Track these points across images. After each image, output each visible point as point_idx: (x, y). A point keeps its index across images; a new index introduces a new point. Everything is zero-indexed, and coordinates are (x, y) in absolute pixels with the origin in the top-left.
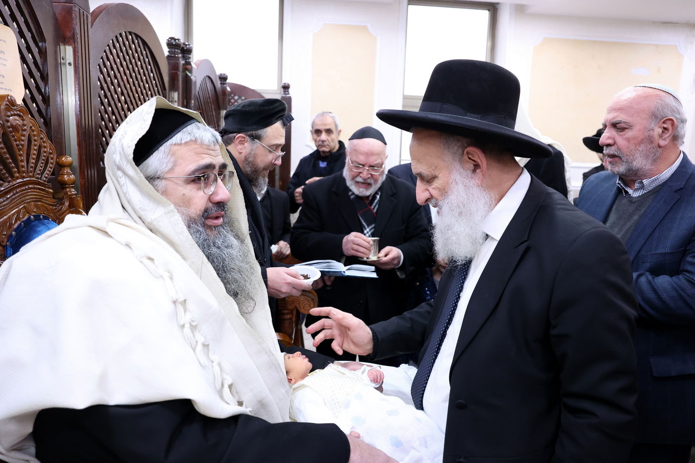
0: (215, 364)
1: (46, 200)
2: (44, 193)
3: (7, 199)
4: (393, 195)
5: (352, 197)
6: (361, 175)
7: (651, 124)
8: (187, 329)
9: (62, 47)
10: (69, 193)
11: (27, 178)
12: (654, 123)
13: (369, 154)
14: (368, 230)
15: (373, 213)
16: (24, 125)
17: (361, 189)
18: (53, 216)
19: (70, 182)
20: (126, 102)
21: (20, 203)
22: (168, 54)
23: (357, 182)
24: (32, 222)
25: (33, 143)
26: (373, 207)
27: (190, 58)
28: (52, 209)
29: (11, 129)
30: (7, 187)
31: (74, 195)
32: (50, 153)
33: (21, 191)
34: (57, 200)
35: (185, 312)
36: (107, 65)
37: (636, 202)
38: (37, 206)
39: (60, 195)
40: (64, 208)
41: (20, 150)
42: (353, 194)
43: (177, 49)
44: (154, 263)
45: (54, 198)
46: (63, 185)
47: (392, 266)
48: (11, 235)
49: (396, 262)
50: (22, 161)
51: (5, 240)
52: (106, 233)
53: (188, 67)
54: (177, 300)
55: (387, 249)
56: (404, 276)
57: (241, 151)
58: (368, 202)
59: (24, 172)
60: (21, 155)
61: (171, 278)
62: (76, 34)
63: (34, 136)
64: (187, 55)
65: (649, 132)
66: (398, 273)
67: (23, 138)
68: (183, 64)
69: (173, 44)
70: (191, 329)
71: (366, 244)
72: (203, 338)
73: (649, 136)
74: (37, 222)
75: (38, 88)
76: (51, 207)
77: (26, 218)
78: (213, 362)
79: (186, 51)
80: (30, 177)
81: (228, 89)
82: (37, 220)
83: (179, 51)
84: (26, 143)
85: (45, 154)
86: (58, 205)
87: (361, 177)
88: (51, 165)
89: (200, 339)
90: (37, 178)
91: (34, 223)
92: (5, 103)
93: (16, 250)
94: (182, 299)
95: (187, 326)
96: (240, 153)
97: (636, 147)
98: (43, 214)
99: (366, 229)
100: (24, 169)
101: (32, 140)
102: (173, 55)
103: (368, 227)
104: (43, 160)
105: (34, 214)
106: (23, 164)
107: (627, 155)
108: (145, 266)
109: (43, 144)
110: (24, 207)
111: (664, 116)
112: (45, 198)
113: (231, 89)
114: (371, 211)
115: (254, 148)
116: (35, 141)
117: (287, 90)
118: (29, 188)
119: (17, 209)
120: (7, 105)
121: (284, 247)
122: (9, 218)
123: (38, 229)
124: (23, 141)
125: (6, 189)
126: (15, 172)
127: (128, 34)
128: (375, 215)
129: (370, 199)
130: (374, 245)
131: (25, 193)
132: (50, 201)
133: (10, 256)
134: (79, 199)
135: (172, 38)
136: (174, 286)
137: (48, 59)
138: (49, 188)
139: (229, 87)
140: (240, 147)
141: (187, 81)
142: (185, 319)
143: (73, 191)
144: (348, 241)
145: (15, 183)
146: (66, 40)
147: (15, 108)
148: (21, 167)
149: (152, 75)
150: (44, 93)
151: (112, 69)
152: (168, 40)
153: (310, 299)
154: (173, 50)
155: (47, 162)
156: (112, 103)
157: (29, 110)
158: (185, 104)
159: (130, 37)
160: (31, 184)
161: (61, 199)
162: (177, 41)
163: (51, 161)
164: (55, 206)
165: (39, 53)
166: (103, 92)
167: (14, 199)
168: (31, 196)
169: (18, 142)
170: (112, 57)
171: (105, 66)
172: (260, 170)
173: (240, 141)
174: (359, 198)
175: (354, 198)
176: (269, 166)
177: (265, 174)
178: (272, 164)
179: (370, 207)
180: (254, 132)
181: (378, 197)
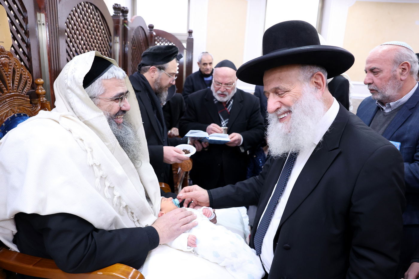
2: (24, 101)
4: (241, 102)
5: (216, 102)
6: (220, 89)
7: (394, 67)
8: (98, 180)
9: (38, 14)
10: (42, 100)
11: (13, 93)
12: (396, 66)
13: (225, 77)
14: (224, 122)
15: (228, 112)
16: (10, 63)
17: (221, 98)
18: (30, 114)
19: (43, 94)
21: (8, 107)
22: (114, 14)
23: (219, 94)
25: (17, 72)
26: (228, 109)
27: (127, 16)
29: (1, 65)
31: (45, 101)
32: (28, 78)
33: (9, 101)
34: (33, 105)
35: (99, 170)
37: (386, 116)
38: (20, 109)
39: (35, 102)
40: (37, 109)
41: (7, 77)
42: (217, 100)
43: (119, 11)
44: (83, 143)
45: (31, 103)
46: (38, 96)
48: (2, 125)
50: (9, 83)
52: (58, 123)
53: (126, 21)
54: (95, 164)
55: (233, 134)
57: (153, 76)
58: (225, 105)
59: (10, 90)
60: (8, 80)
62: (46, 6)
63: (17, 68)
64: (125, 14)
65: (393, 73)
67: (9, 70)
68: (123, 20)
69: (117, 8)
71: (219, 131)
72: (110, 184)
73: (394, 75)
74: (18, 117)
75: (23, 39)
76: (29, 109)
77: (12, 115)
79: (125, 12)
80: (15, 92)
81: (154, 34)
82: (19, 116)
84: (11, 73)
85: (24, 79)
86: (34, 107)
87: (220, 90)
88: (29, 85)
89: (107, 184)
90: (20, 93)
91: (16, 118)
94: (98, 164)
95: (99, 178)
96: (152, 77)
97: (386, 83)
98: (23, 113)
100: (10, 88)
101: (16, 71)
102: (116, 15)
103: (224, 120)
104: (23, 82)
105: (17, 113)
106: (10, 85)
107: (381, 89)
108: (78, 143)
109: (23, 73)
110: (11, 109)
111: (402, 61)
112: (25, 104)
113: (156, 33)
114: (227, 111)
115: (161, 75)
116: (18, 71)
118: (14, 99)
119: (6, 111)
122: (1, 116)
124: (10, 72)
126: (5, 90)
127: (85, 3)
128: (229, 114)
129: (227, 103)
131: (11, 102)
132: (28, 105)
134: (48, 103)
135: (116, 4)
136: (93, 157)
138: (27, 98)
140: (152, 74)
141: (125, 30)
143: (45, 99)
144: (209, 129)
145: (4, 96)
146: (41, 10)
147: (4, 53)
148: (8, 87)
149: (102, 27)
150: (27, 43)
151: (75, 25)
152: (114, 5)
153: (188, 163)
154: (117, 11)
155: (26, 83)
156: (75, 45)
157: (16, 53)
158: (124, 44)
159: (87, 5)
160: (15, 96)
161: (36, 104)
162: (119, 6)
163: (28, 82)
164: (32, 108)
165: (23, 19)
166: (69, 39)
167: (4, 105)
168: (15, 103)
169: (6, 73)
170: (75, 17)
171: (70, 23)
172: (164, 87)
173: (153, 70)
174: (220, 103)
175: (217, 103)
176: (168, 85)
177: (166, 89)
178: (170, 84)
179: (226, 109)
180: (161, 65)
181: (231, 102)
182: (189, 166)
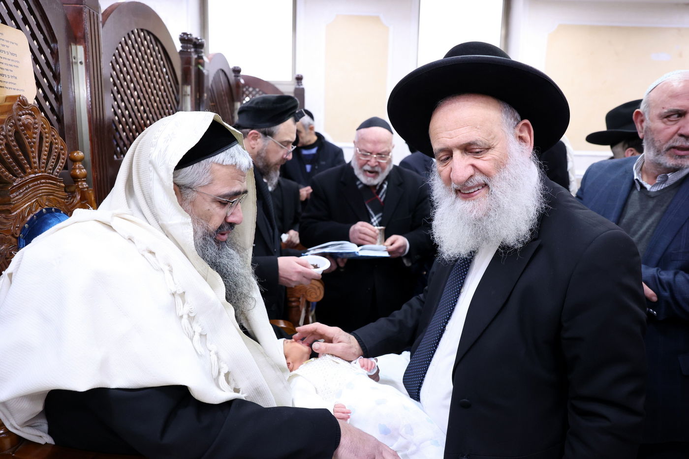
0: (212, 353)
1: (57, 194)
2: (56, 187)
3: (20, 194)
4: (400, 184)
5: (360, 186)
6: (369, 163)
8: (185, 320)
9: (73, 47)
10: (80, 187)
11: (39, 173)
14: (375, 218)
15: (380, 202)
16: (36, 123)
17: (369, 179)
18: (65, 209)
19: (82, 176)
20: (139, 97)
21: (33, 197)
22: (181, 49)
23: (365, 171)
24: (44, 214)
25: (45, 140)
26: (380, 196)
27: (202, 52)
28: (64, 203)
29: (23, 128)
30: (20, 182)
31: (86, 188)
32: (62, 149)
33: (33, 186)
34: (70, 194)
35: (184, 304)
36: (119, 62)
38: (49, 200)
39: (72, 189)
40: (75, 201)
41: (31, 147)
42: (361, 183)
43: (190, 44)
44: (155, 257)
45: (66, 191)
46: (75, 179)
47: (398, 255)
48: (24, 227)
49: (401, 250)
50: (34, 157)
51: (18, 232)
52: (110, 227)
53: (201, 61)
54: (176, 292)
55: (393, 237)
56: (410, 264)
57: (253, 146)
58: (375, 191)
59: (36, 168)
60: (33, 152)
61: (171, 271)
62: (86, 35)
63: (46, 133)
64: (200, 50)
66: (405, 261)
67: (34, 136)
68: (196, 59)
69: (186, 39)
70: (188, 320)
71: (372, 233)
72: (201, 329)
74: (48, 214)
75: (50, 87)
76: (63, 200)
77: (38, 211)
78: (210, 351)
79: (198, 46)
80: (42, 172)
81: (242, 81)
82: (49, 213)
83: (192, 46)
84: (37, 140)
85: (56, 150)
86: (70, 198)
87: (369, 165)
88: (63, 161)
89: (198, 329)
90: (49, 173)
91: (45, 216)
92: (17, 102)
93: (28, 241)
94: (181, 291)
95: (185, 317)
96: (253, 148)
98: (55, 207)
99: (373, 218)
100: (36, 165)
101: (44, 137)
102: (185, 50)
103: (376, 215)
104: (55, 156)
105: (46, 207)
106: (35, 160)
108: (146, 259)
109: (54, 140)
110: (37, 201)
112: (57, 192)
113: (245, 81)
114: (378, 200)
115: (267, 144)
116: (47, 138)
117: (300, 81)
118: (41, 183)
119: (29, 203)
120: (18, 104)
121: (294, 236)
122: (22, 211)
123: (49, 222)
124: (35, 138)
125: (19, 184)
126: (27, 168)
127: (140, 31)
128: (382, 204)
129: (378, 188)
130: (380, 234)
131: (37, 188)
132: (62, 194)
133: (23, 247)
134: (90, 192)
135: (184, 34)
136: (173, 279)
137: (60, 60)
138: (60, 182)
139: (243, 78)
140: (253, 142)
141: (200, 75)
142: (184, 310)
143: (85, 185)
144: (355, 231)
145: (27, 178)
146: (78, 40)
147: (27, 107)
148: (33, 163)
149: (164, 70)
150: (56, 92)
151: (125, 65)
152: (181, 35)
153: (316, 288)
154: (186, 45)
155: (58, 158)
156: (125, 98)
157: (42, 109)
158: (198, 97)
159: (142, 34)
160: (43, 179)
161: (73, 192)
162: (189, 36)
163: (62, 156)
164: (67, 199)
165: (51, 53)
166: (115, 88)
167: (26, 193)
168: (43, 191)
169: (30, 140)
170: (124, 53)
171: (117, 63)
172: (272, 165)
173: (253, 137)
174: (367, 187)
175: (361, 188)
176: (281, 161)
177: (277, 168)
178: (283, 159)
179: (377, 196)
180: (267, 129)
181: (385, 186)
182: (318, 294)
